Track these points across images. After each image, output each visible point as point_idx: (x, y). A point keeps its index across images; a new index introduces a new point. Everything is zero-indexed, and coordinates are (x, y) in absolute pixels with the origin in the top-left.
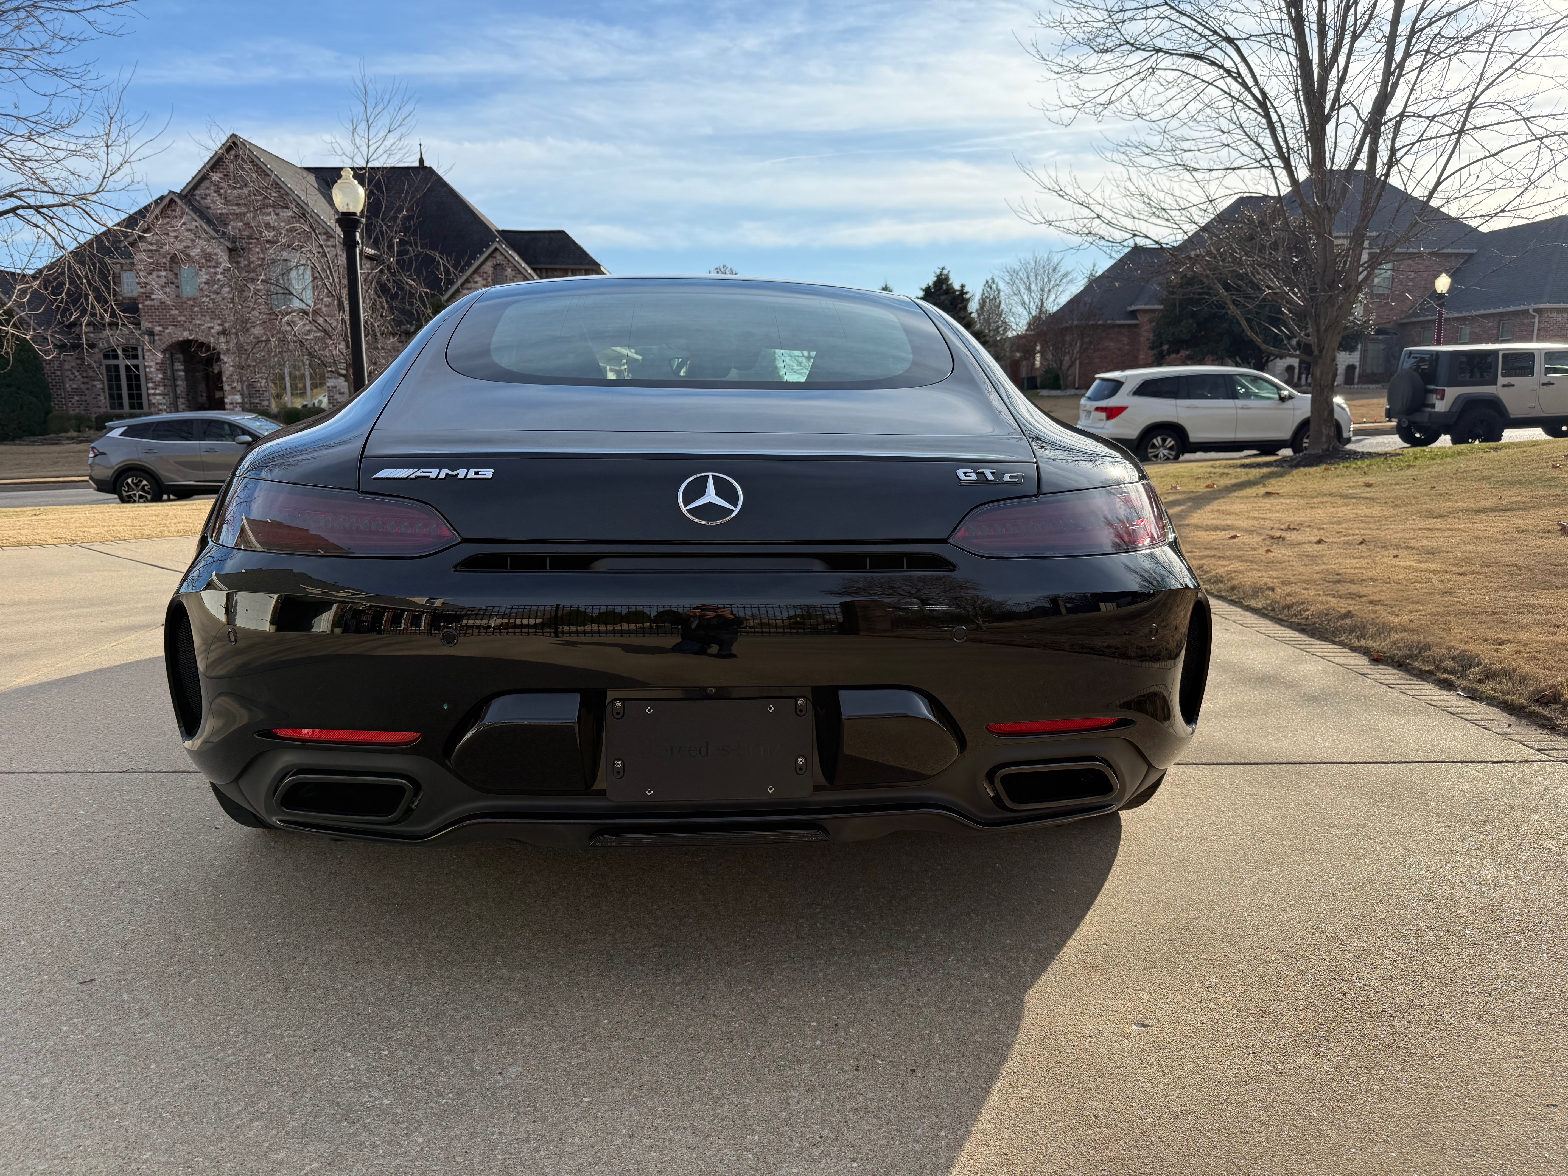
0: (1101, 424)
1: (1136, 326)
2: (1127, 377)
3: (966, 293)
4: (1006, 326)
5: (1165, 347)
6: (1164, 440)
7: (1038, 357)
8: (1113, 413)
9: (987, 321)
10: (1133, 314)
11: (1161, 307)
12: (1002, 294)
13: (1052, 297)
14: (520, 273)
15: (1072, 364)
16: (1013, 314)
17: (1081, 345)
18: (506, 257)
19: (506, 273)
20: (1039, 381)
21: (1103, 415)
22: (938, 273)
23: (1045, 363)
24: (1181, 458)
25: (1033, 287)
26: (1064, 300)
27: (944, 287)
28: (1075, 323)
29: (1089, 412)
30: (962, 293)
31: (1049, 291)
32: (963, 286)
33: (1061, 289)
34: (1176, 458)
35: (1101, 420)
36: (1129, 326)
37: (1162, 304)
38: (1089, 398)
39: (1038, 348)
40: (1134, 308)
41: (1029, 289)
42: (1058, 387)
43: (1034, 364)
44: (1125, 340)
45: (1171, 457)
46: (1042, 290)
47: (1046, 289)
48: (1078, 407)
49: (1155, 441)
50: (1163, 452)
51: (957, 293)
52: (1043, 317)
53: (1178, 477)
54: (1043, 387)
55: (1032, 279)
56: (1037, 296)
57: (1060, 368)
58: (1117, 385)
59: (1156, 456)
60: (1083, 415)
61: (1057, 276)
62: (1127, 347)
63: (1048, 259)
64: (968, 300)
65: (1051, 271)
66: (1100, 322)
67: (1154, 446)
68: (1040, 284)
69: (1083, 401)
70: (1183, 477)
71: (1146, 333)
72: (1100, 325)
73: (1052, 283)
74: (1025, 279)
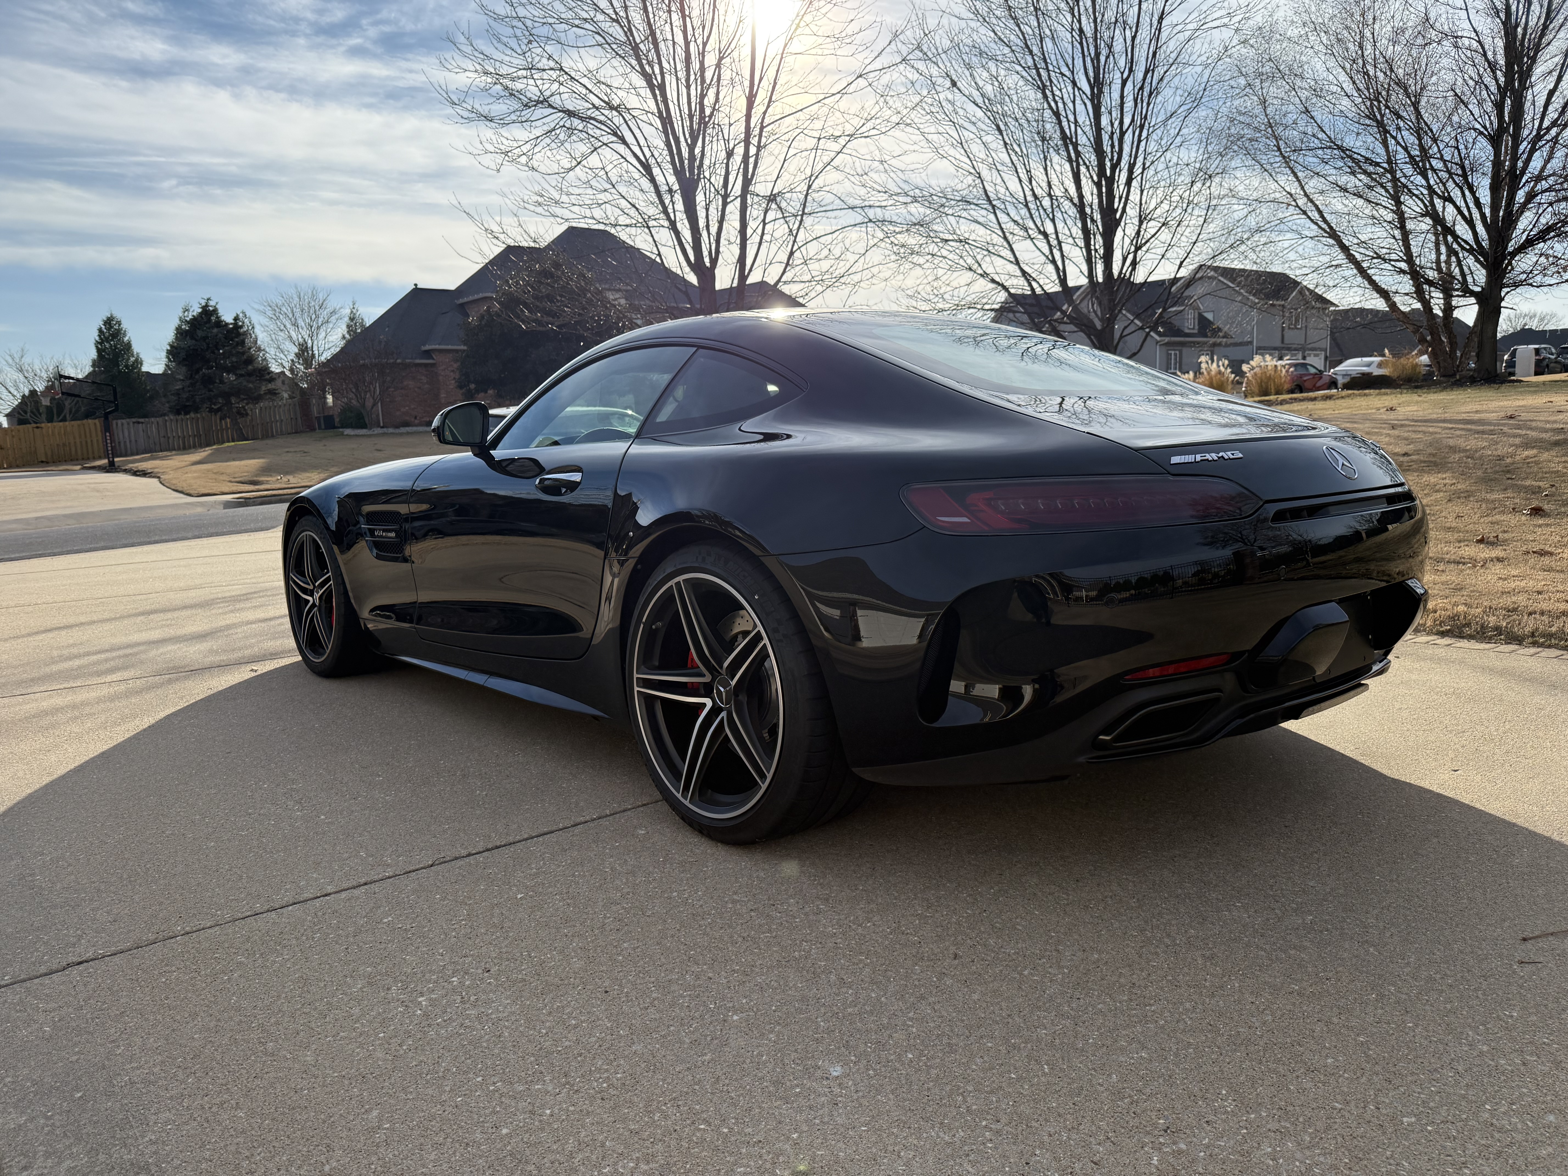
1: (434, 365)
3: (241, 327)
5: (472, 386)
7: (329, 397)
10: (428, 354)
11: (465, 348)
13: (323, 334)
20: (337, 420)
22: (204, 304)
23: (340, 404)
25: (301, 323)
27: (213, 318)
30: (238, 326)
31: (319, 328)
32: (237, 319)
33: (331, 325)
36: (426, 365)
37: (464, 345)
40: (427, 347)
41: (295, 325)
42: (364, 426)
43: (325, 403)
44: (424, 379)
46: (311, 326)
47: (315, 326)
51: (232, 327)
54: (345, 426)
57: (363, 406)
61: (324, 314)
62: (427, 386)
63: (313, 295)
65: (317, 308)
66: (399, 361)
71: (446, 373)
72: (399, 364)
73: (321, 320)
74: (290, 315)
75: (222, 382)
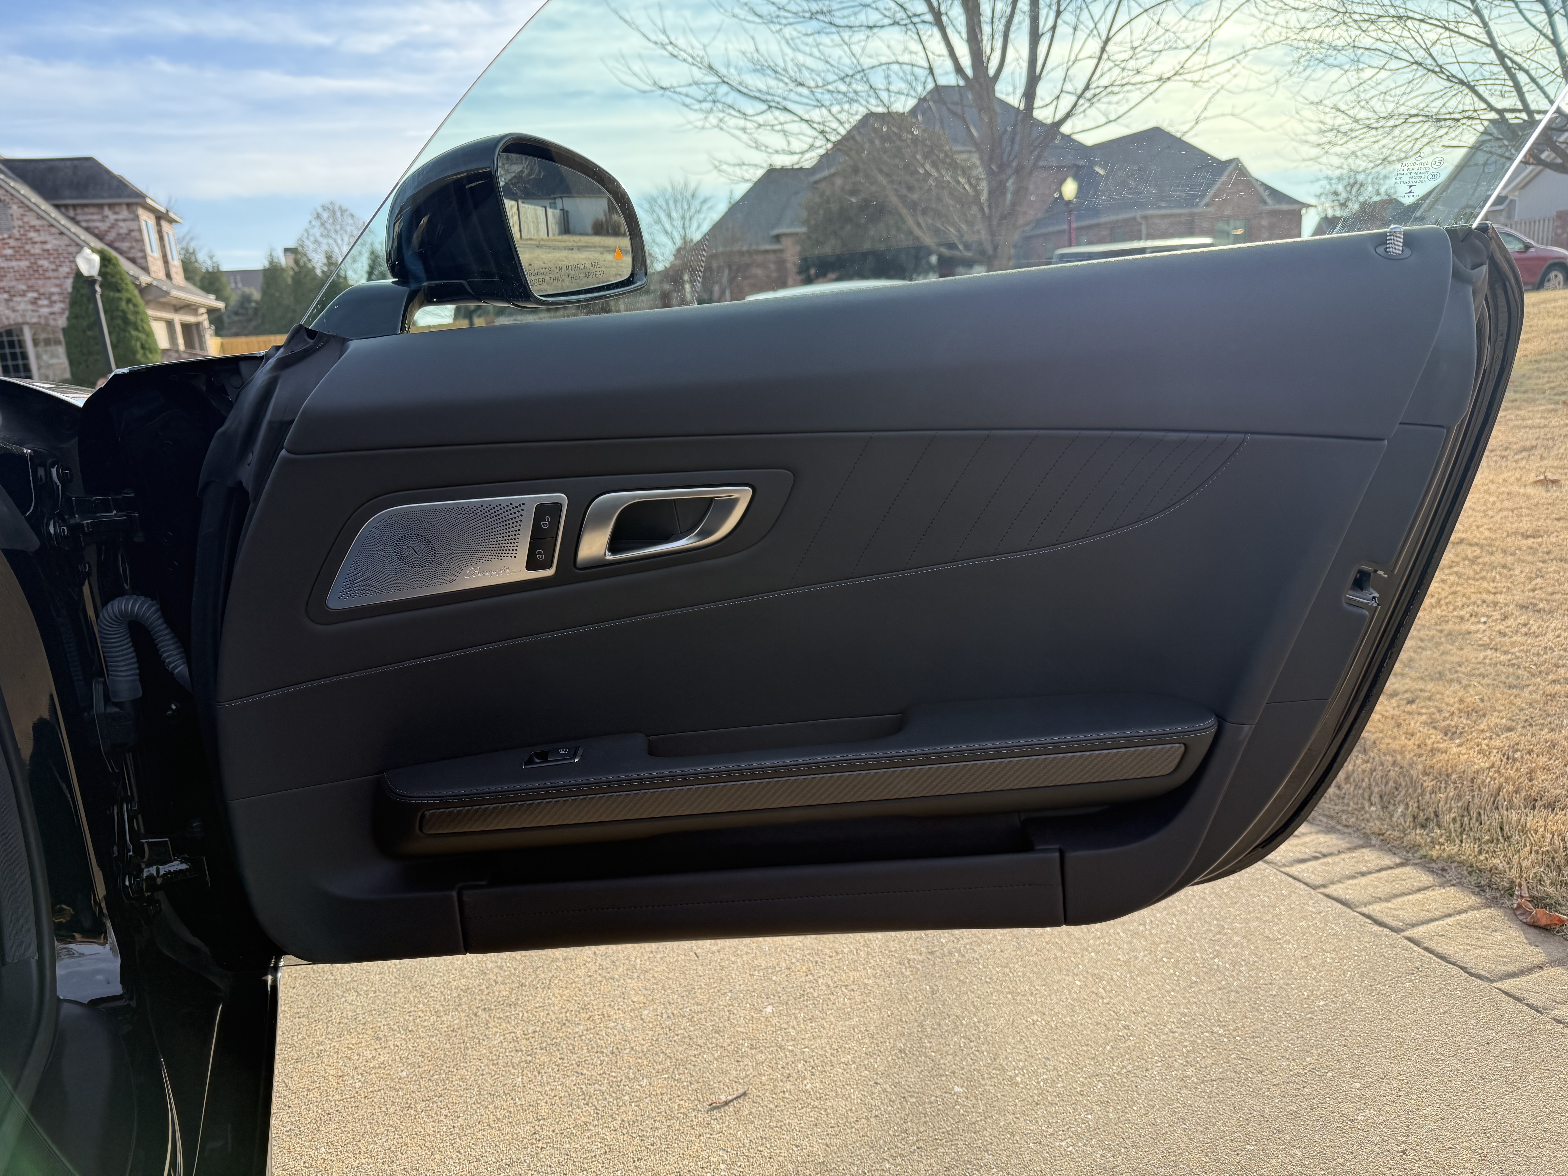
1: (781, 251)
5: (812, 271)
7: (687, 287)
10: (777, 238)
11: (804, 229)
13: (695, 225)
14: (31, 210)
16: (658, 244)
17: (729, 274)
18: (7, 191)
19: (10, 211)
25: (674, 215)
26: (706, 227)
28: (721, 249)
31: (691, 219)
33: (702, 216)
36: (774, 251)
37: (805, 226)
39: (686, 277)
40: (776, 232)
41: (669, 216)
44: (772, 265)
46: (683, 218)
47: (687, 216)
55: (672, 206)
56: (679, 225)
61: (697, 202)
63: (685, 185)
65: (689, 197)
66: (745, 248)
68: (680, 211)
71: (792, 258)
73: (693, 210)
74: (664, 207)
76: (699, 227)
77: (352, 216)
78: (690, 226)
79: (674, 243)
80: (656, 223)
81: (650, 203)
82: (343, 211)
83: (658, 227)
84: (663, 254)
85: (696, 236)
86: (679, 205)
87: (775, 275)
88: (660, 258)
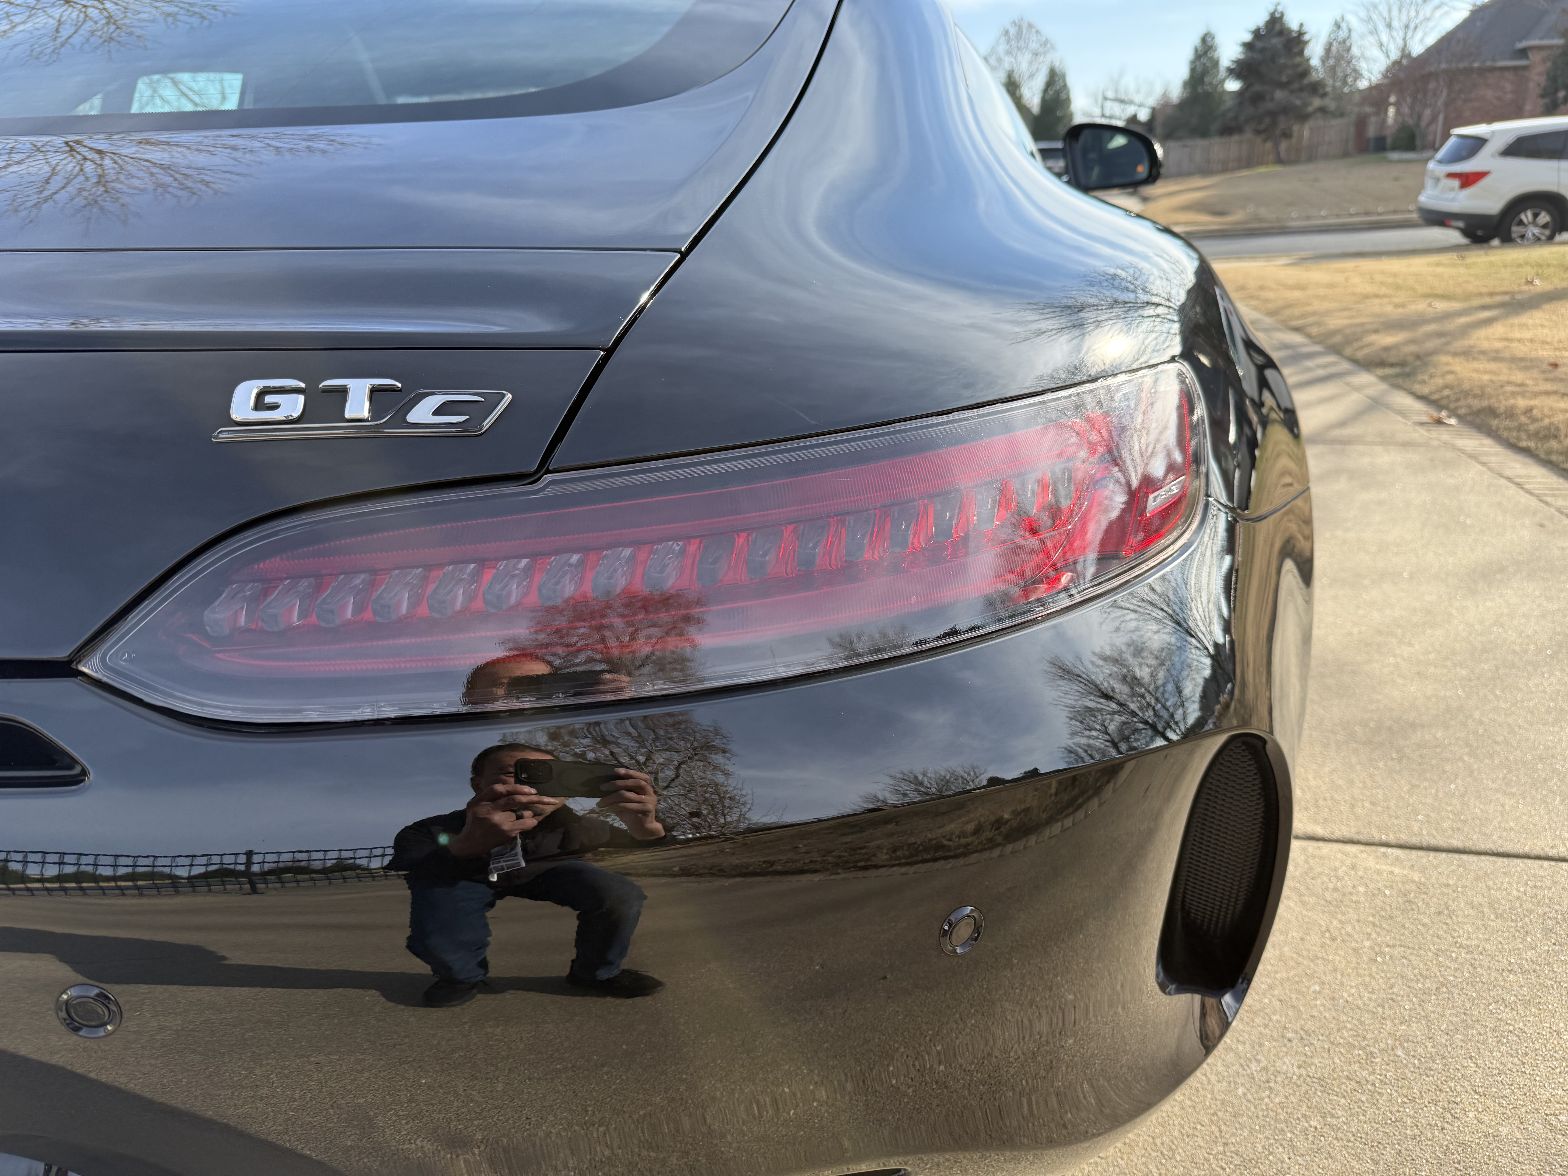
0: (1451, 195)
1: (1525, 68)
2: (1493, 132)
3: (1304, 34)
4: (1357, 74)
5: (1562, 93)
6: (1536, 216)
7: (1391, 111)
8: (1468, 180)
9: (1333, 70)
10: (1523, 53)
11: (1562, 41)
12: (1354, 34)
13: (1419, 34)
15: (1434, 119)
16: (1365, 58)
17: (1448, 95)
20: (1389, 141)
21: (1456, 183)
22: (1272, 11)
23: (1400, 119)
24: (1558, 238)
25: (1395, 24)
26: (1431, 40)
27: (1278, 28)
28: (1443, 66)
29: (1438, 180)
30: (1301, 34)
31: (1416, 28)
32: (1301, 25)
33: (1430, 25)
34: (1551, 238)
35: (1452, 189)
36: (1515, 69)
38: (1440, 162)
39: (1392, 99)
40: (1523, 44)
41: (1389, 26)
42: (1410, 149)
43: (1384, 121)
44: (1508, 86)
45: (1543, 238)
46: (1407, 27)
47: (1412, 26)
48: (1423, 173)
49: (1523, 217)
50: (1533, 231)
51: (1294, 35)
52: (1405, 62)
53: (1540, 265)
54: (1394, 148)
55: (1395, 13)
56: (1399, 35)
57: (1418, 124)
58: (1479, 142)
59: (1522, 237)
60: (1429, 183)
61: (1428, 8)
64: (1307, 42)
66: (1476, 65)
67: (1521, 223)
68: (1404, 18)
69: (1431, 165)
70: (1549, 265)
71: (1537, 77)
72: (1476, 68)
73: (1421, 17)
74: (1386, 14)
75: (1272, 99)
76: (1422, 40)
77: (1037, 32)
78: (1412, 37)
79: (1388, 57)
80: (1371, 33)
81: (1368, 10)
82: (1030, 26)
83: (1371, 39)
84: (1370, 71)
85: (1417, 49)
86: (1404, 11)
87: (1509, 97)
88: (1366, 74)
